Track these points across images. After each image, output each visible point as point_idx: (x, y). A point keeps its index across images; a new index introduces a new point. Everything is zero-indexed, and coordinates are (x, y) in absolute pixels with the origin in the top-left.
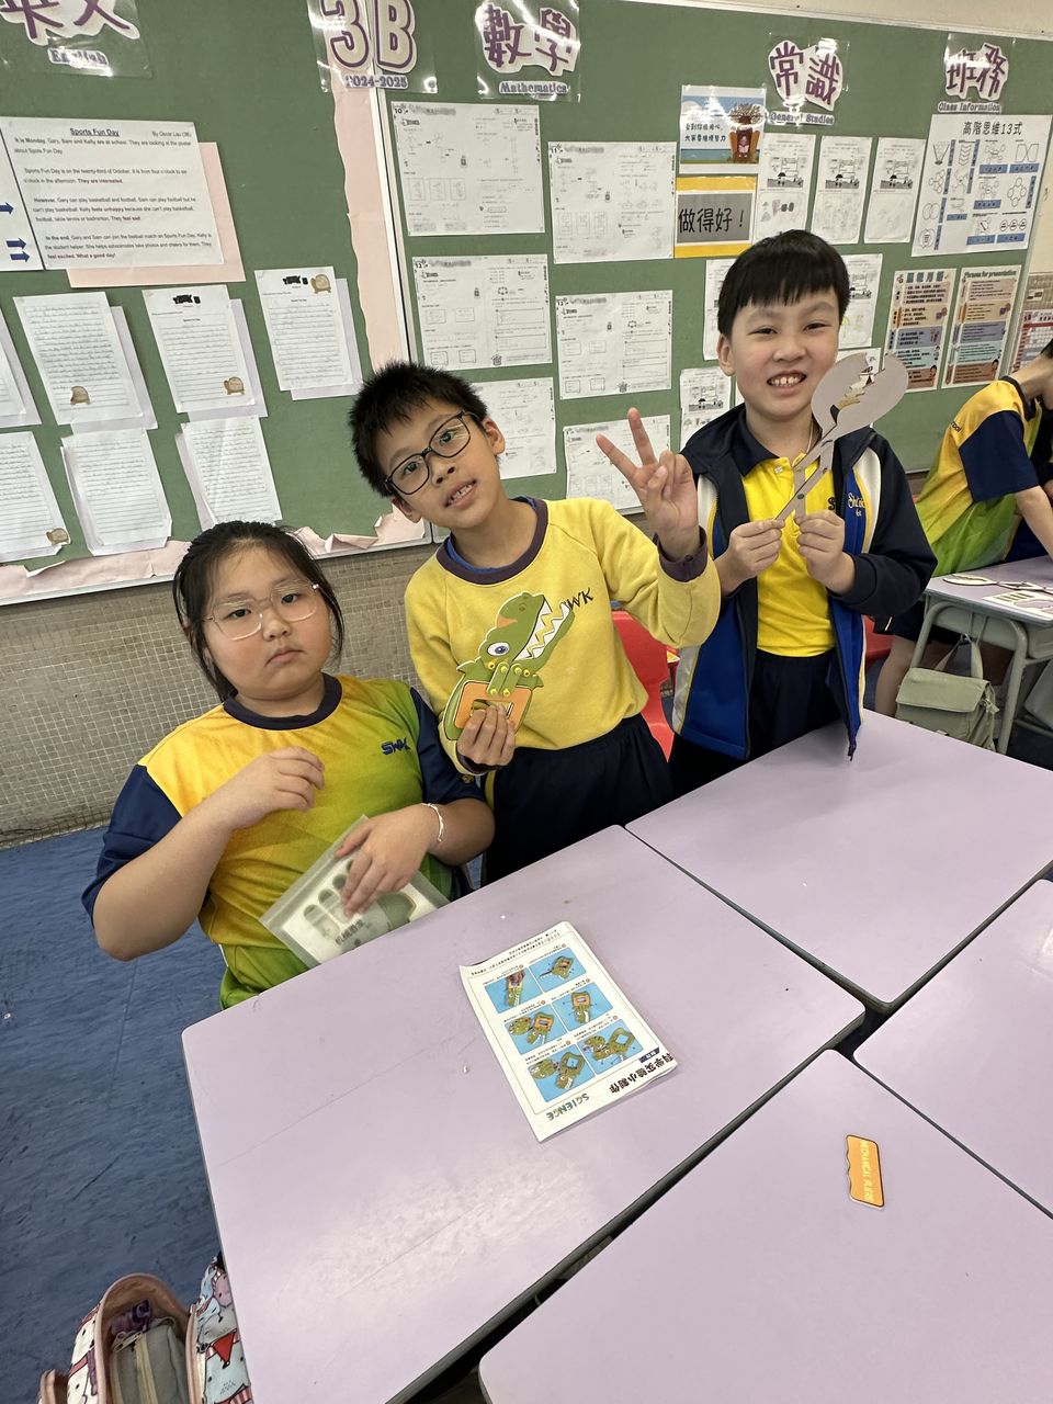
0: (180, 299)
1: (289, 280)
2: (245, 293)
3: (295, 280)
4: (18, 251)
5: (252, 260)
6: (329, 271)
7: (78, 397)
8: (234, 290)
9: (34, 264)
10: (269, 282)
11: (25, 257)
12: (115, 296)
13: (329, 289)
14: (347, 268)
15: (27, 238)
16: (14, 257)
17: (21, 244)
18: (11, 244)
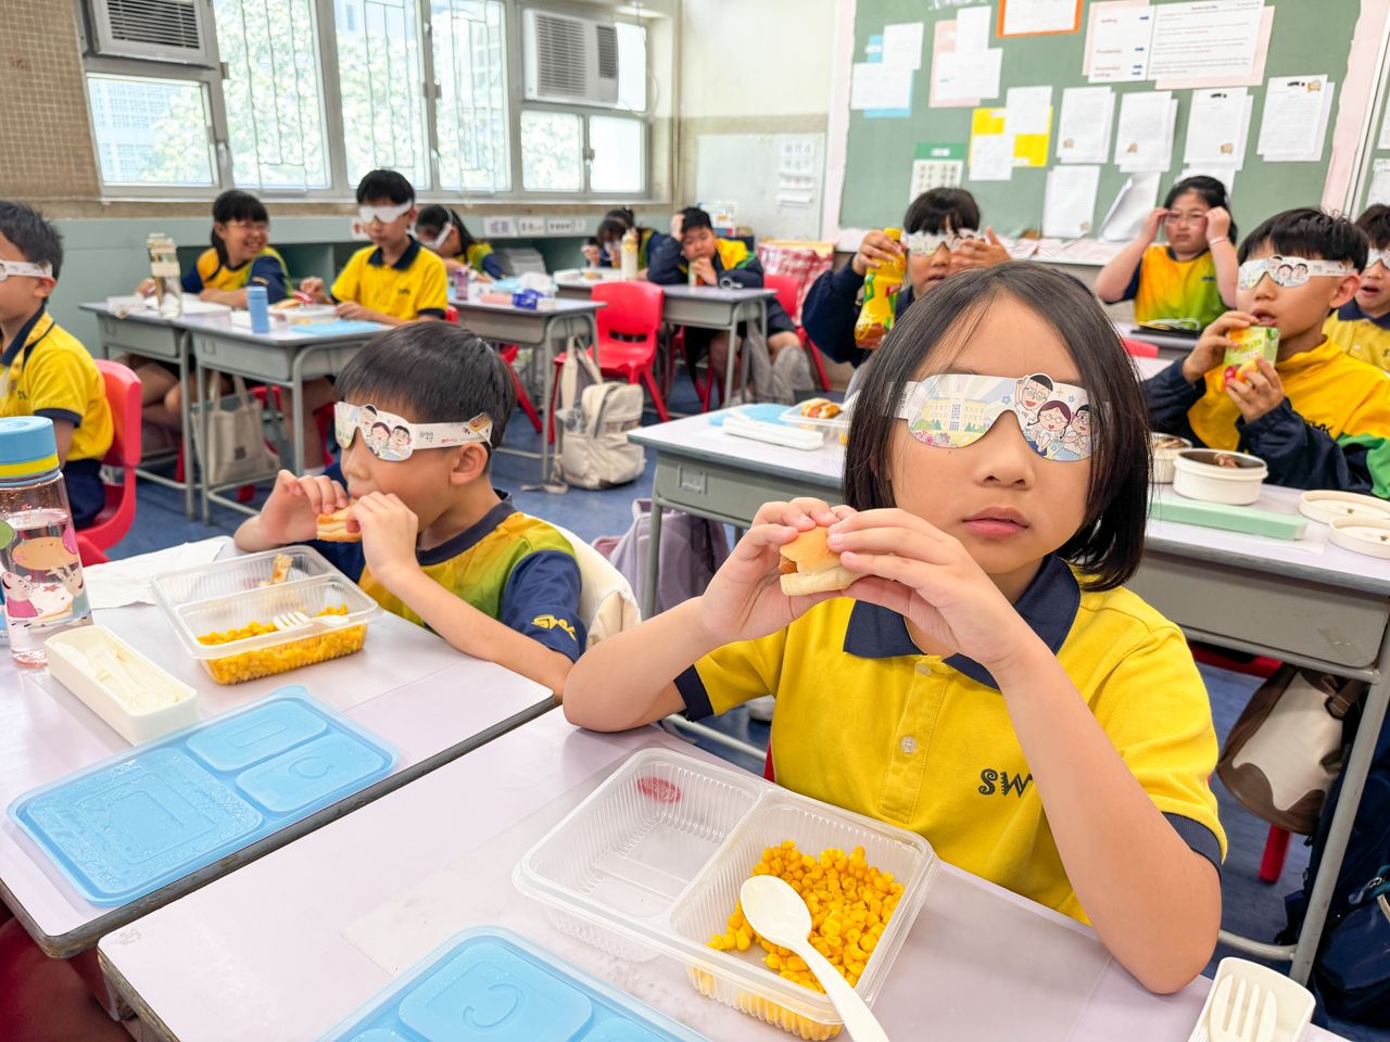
0: (1215, 96)
1: (1292, 84)
2: (1258, 94)
3: (1297, 84)
4: (1137, 70)
5: (1271, 71)
6: (1324, 78)
7: (1133, 149)
8: (1251, 90)
9: (1142, 78)
10: (1278, 85)
11: (1139, 73)
12: (1176, 94)
13: (1318, 90)
14: (1338, 75)
15: (1144, 65)
16: (1134, 74)
17: (1140, 67)
18: (1136, 67)
